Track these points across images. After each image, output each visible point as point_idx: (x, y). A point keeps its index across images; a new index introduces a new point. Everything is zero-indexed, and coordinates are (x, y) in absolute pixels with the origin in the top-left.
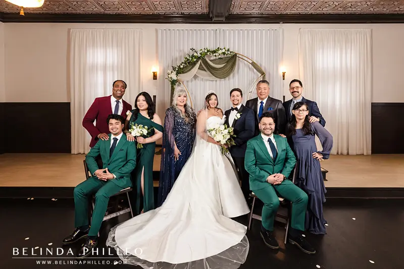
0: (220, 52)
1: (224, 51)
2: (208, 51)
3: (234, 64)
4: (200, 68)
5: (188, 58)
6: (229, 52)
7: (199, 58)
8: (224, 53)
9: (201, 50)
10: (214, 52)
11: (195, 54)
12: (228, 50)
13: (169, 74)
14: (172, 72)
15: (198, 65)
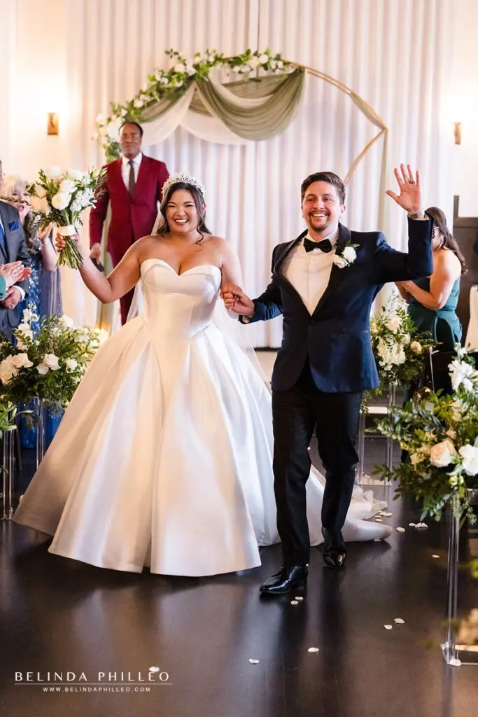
0: (254, 62)
1: (264, 59)
2: (218, 59)
3: (296, 95)
4: (194, 107)
5: (158, 78)
6: (280, 64)
7: (190, 79)
8: (265, 66)
9: (198, 55)
10: (235, 61)
11: (180, 69)
12: (278, 58)
13: (101, 126)
14: (109, 120)
15: (186, 99)
